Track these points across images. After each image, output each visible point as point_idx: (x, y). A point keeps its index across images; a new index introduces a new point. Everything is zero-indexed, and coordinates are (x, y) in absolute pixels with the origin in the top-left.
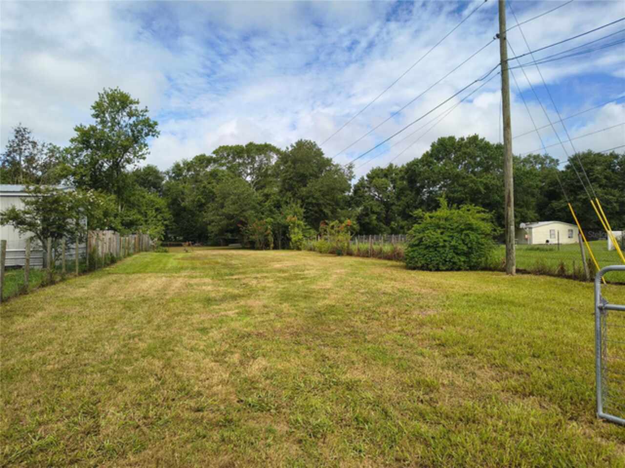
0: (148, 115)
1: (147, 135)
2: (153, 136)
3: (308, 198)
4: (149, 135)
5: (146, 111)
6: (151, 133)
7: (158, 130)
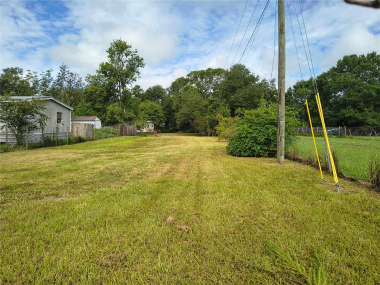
0: (137, 54)
1: (138, 66)
2: (141, 67)
3: (235, 102)
4: (139, 66)
5: (137, 52)
6: (140, 65)
7: (144, 63)
